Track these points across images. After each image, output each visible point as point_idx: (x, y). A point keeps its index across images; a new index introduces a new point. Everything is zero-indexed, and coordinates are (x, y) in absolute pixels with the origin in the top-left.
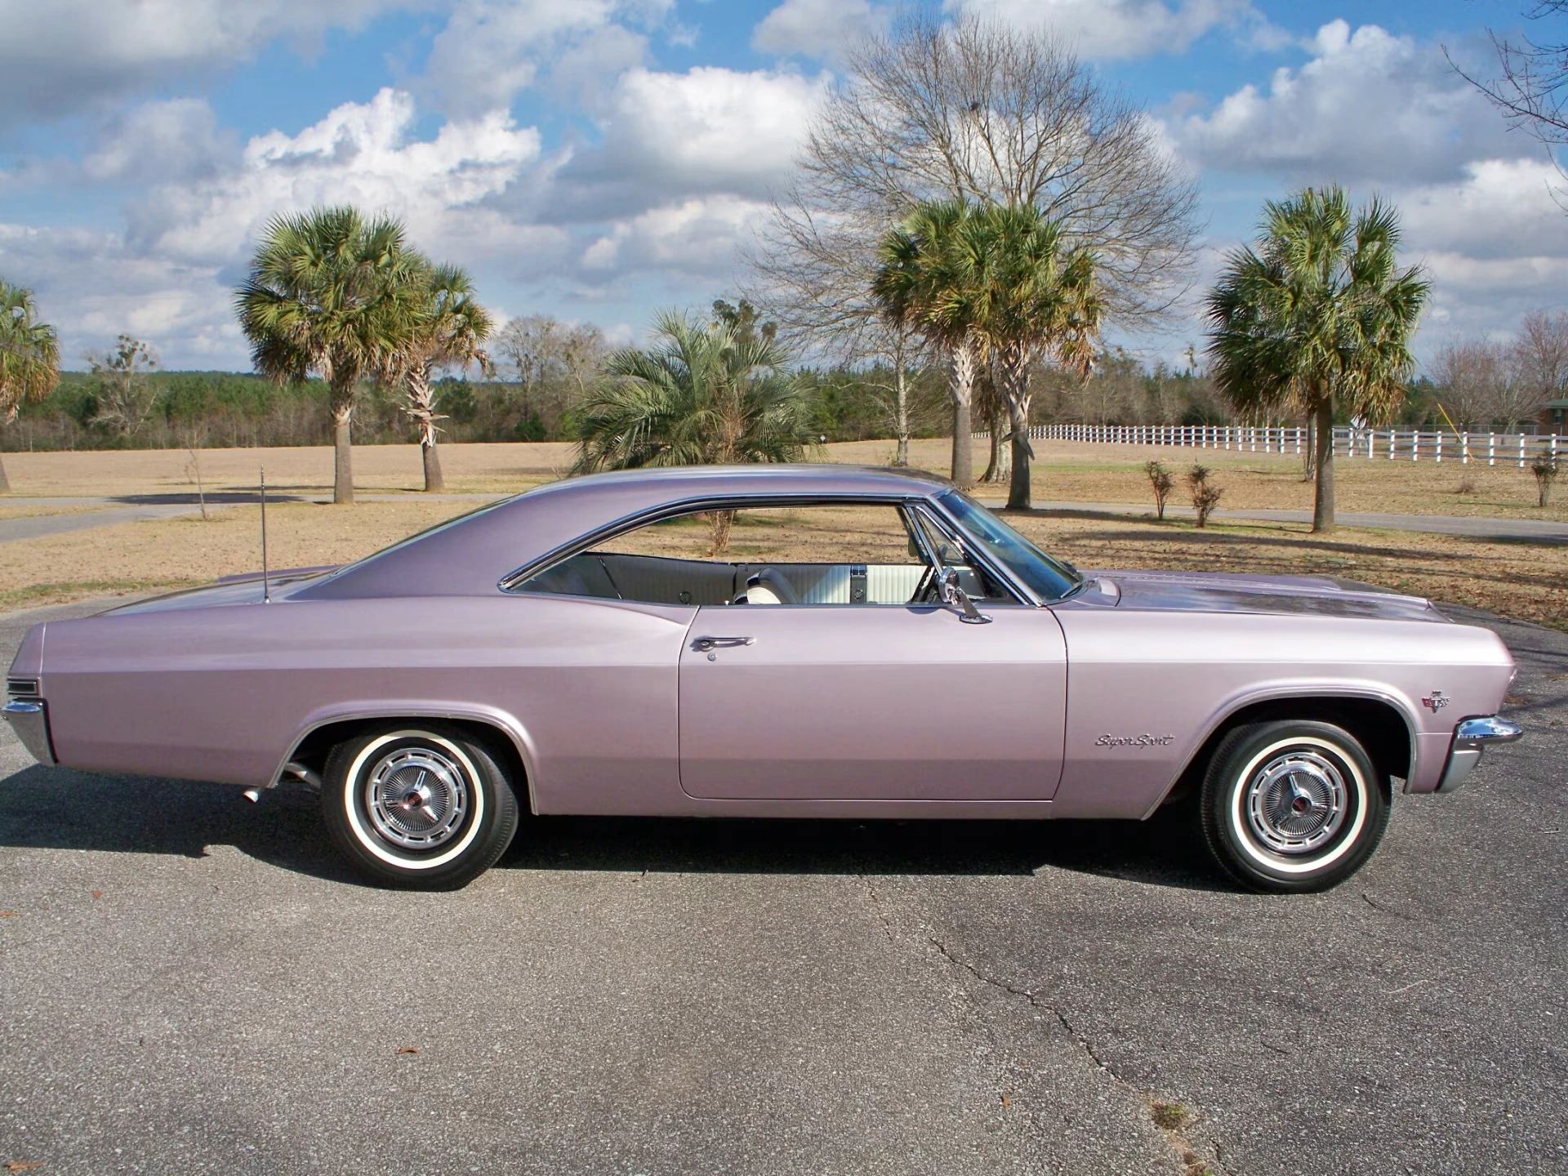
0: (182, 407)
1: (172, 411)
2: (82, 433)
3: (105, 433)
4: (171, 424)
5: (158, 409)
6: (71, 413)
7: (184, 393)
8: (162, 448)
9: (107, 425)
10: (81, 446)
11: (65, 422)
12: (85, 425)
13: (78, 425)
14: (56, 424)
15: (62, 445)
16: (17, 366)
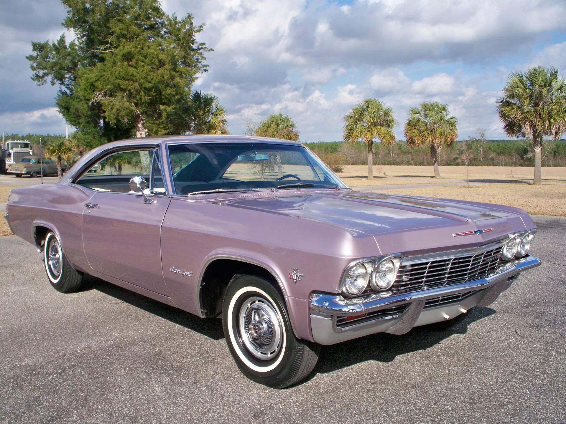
0: (560, 152)
1: (556, 153)
2: (521, 161)
3: (530, 161)
4: (555, 158)
5: (551, 153)
6: (518, 154)
7: (561, 147)
8: (551, 167)
9: (531, 158)
10: (521, 165)
11: (516, 157)
12: (523, 158)
13: (520, 158)
14: (513, 158)
15: (515, 164)
16: (441, 132)
